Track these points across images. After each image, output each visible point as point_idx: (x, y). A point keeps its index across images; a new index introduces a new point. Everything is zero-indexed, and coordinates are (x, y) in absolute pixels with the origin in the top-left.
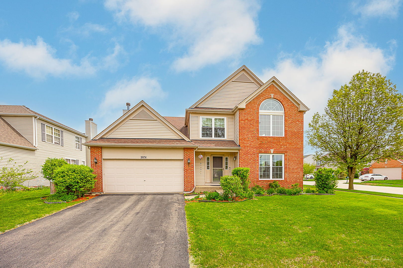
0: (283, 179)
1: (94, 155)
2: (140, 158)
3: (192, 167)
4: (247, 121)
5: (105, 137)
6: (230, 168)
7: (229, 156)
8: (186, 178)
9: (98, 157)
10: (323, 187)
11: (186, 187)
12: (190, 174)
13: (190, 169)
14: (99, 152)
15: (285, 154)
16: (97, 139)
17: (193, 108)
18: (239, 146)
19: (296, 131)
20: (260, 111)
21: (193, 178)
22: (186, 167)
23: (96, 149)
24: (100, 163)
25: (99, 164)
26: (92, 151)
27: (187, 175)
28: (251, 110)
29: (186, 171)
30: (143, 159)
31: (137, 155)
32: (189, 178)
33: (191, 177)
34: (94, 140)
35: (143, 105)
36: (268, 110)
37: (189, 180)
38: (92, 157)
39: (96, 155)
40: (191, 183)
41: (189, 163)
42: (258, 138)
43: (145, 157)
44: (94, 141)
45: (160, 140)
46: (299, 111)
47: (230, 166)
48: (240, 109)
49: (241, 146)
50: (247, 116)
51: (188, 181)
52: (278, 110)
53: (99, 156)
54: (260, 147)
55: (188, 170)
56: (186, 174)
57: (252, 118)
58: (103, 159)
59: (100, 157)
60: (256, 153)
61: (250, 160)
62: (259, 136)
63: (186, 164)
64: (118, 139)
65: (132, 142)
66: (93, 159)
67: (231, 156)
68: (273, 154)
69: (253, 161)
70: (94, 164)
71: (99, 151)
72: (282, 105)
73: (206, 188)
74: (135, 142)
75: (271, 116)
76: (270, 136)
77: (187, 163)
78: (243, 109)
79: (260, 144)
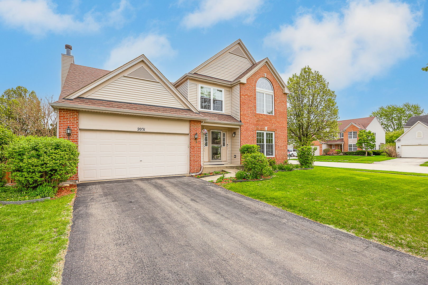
0: (274, 156)
1: (65, 122)
2: (136, 130)
3: (199, 144)
4: (246, 96)
5: (85, 96)
6: (227, 145)
7: (226, 131)
8: (193, 157)
9: (73, 126)
10: (306, 163)
11: (192, 168)
12: (197, 151)
13: (197, 145)
14: (74, 119)
15: (275, 132)
16: (72, 98)
17: (192, 74)
18: (240, 121)
19: (282, 110)
20: (257, 88)
21: (199, 156)
22: (192, 144)
23: (69, 114)
24: (75, 134)
25: (74, 136)
26: (62, 117)
27: (194, 153)
28: (250, 86)
29: (191, 147)
30: (141, 132)
31: (133, 125)
32: (196, 156)
33: (198, 155)
34: (68, 99)
35: (143, 61)
36: (262, 88)
37: (196, 159)
38: (61, 125)
39: (69, 123)
40: (198, 162)
41: (195, 138)
42: (256, 115)
43: (144, 129)
44: (69, 101)
45: (163, 108)
46: (284, 93)
47: (227, 143)
48: (241, 84)
49: (242, 122)
50: (247, 92)
51: (194, 160)
52: (269, 89)
53: (75, 124)
54: (257, 125)
55: (195, 146)
56: (193, 151)
57: (251, 94)
58: (79, 129)
59: (75, 126)
60: (254, 130)
61: (249, 136)
62: (257, 113)
63: (193, 140)
64: (107, 102)
65: (129, 108)
66: (63, 129)
67: (228, 132)
68: (267, 132)
69: (252, 138)
70: (65, 136)
71: (75, 117)
72: (272, 85)
73: (213, 168)
74: (134, 108)
75: (265, 94)
76: (263, 114)
77: (194, 138)
78: (243, 84)
79: (257, 121)
